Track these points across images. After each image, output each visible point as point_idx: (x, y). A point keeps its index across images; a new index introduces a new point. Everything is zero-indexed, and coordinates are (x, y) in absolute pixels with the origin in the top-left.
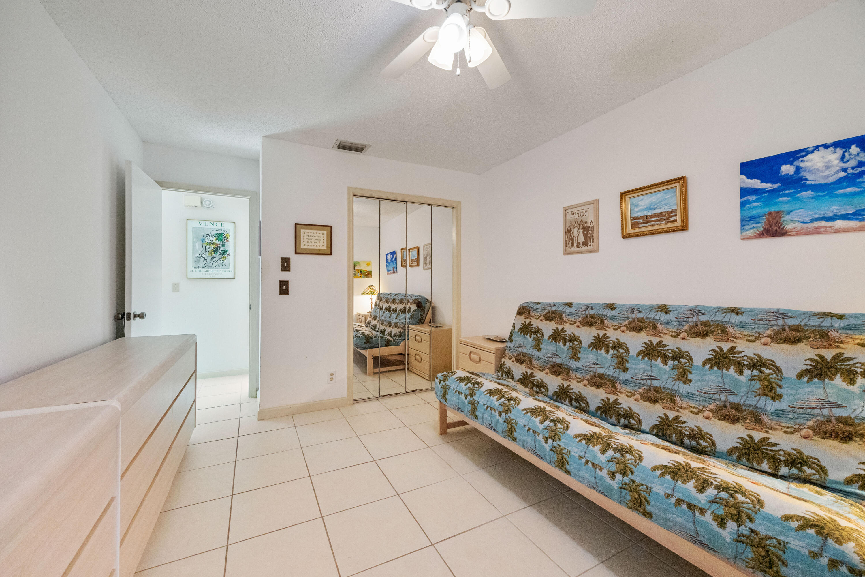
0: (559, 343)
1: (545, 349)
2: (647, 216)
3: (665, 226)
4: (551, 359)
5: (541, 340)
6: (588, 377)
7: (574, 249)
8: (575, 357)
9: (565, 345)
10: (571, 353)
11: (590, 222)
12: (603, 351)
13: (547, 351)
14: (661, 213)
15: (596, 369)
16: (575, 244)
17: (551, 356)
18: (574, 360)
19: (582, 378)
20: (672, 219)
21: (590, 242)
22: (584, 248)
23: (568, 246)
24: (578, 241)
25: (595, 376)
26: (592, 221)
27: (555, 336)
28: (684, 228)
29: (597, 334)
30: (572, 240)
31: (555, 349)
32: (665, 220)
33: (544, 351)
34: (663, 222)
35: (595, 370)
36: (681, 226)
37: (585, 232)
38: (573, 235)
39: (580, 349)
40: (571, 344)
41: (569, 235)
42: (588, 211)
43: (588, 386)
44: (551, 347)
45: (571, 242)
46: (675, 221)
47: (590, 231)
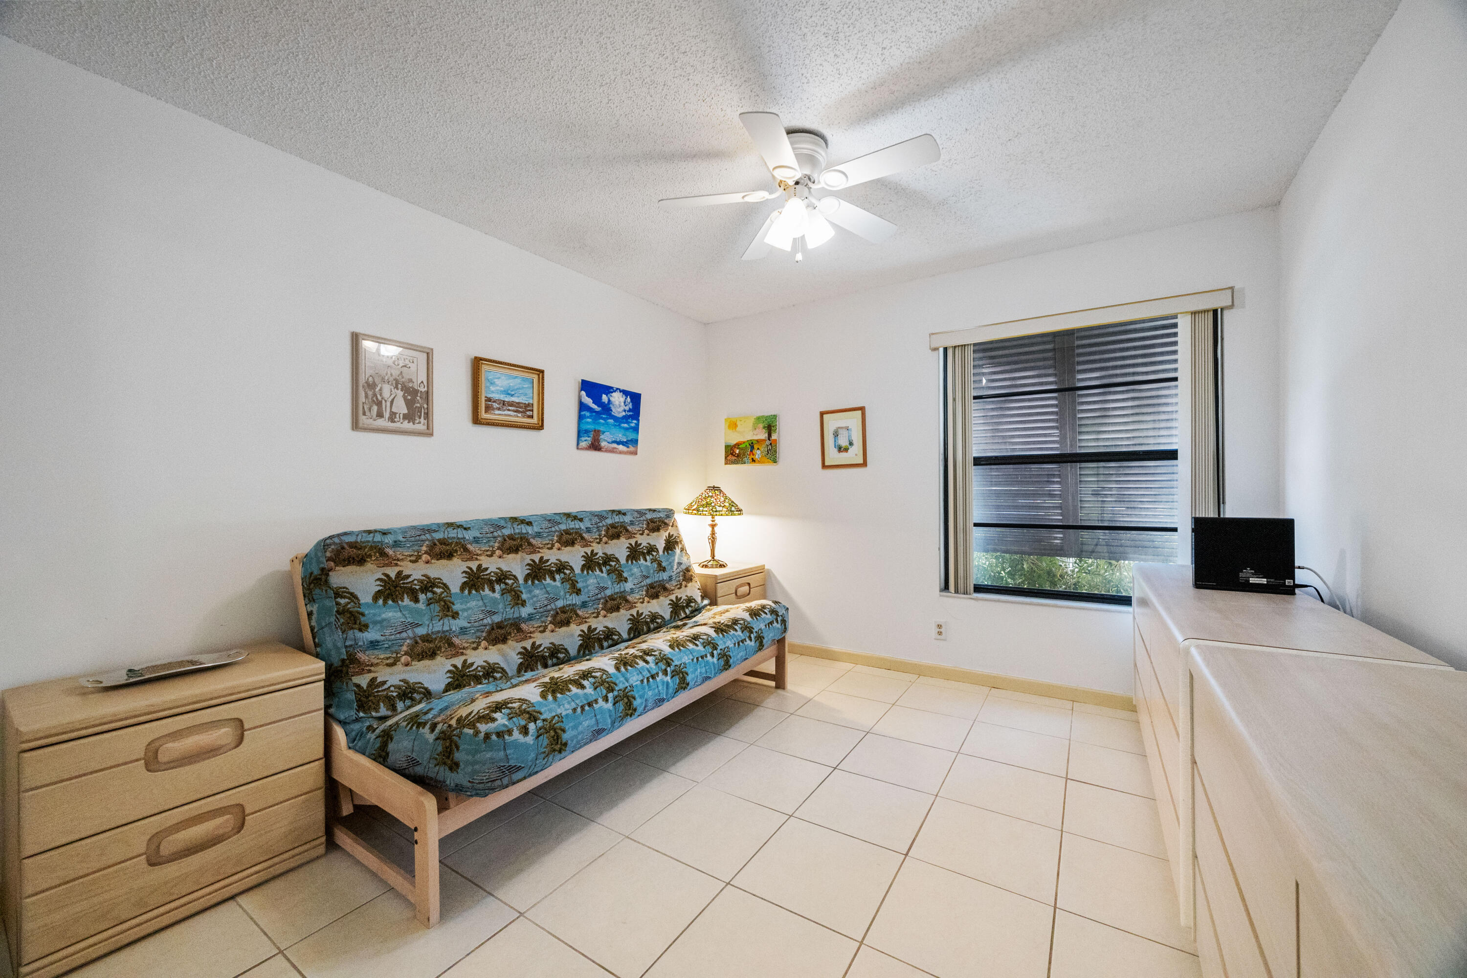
0: (483, 591)
1: (464, 610)
2: (504, 401)
3: (520, 419)
4: (485, 621)
5: (448, 598)
6: (549, 619)
7: (382, 423)
8: (518, 601)
9: (493, 590)
10: (509, 598)
11: (419, 382)
12: (548, 580)
13: (470, 612)
14: (519, 403)
15: (555, 605)
16: (387, 415)
17: (481, 616)
18: (520, 606)
19: (544, 624)
20: (528, 413)
21: (420, 418)
22: (407, 425)
23: (368, 413)
24: (394, 410)
25: (557, 613)
26: (422, 382)
27: (472, 582)
28: (540, 427)
29: (531, 560)
30: (379, 404)
31: (481, 603)
32: (521, 412)
33: (466, 614)
34: (520, 415)
35: (553, 606)
36: (538, 424)
37: (409, 397)
38: (381, 395)
39: (519, 589)
40: (503, 586)
41: (370, 393)
42: (415, 362)
43: (557, 629)
44: (474, 603)
45: (375, 408)
46: (532, 417)
47: (418, 398)
